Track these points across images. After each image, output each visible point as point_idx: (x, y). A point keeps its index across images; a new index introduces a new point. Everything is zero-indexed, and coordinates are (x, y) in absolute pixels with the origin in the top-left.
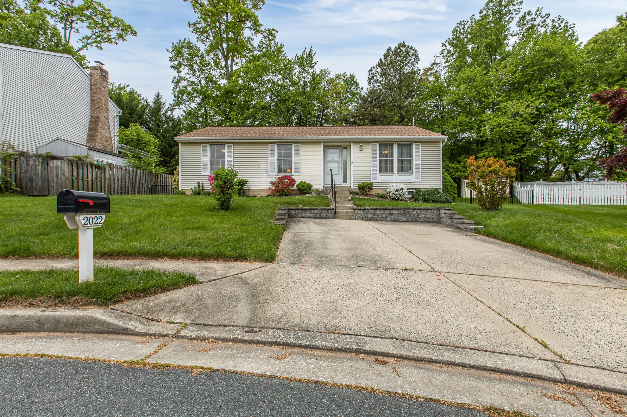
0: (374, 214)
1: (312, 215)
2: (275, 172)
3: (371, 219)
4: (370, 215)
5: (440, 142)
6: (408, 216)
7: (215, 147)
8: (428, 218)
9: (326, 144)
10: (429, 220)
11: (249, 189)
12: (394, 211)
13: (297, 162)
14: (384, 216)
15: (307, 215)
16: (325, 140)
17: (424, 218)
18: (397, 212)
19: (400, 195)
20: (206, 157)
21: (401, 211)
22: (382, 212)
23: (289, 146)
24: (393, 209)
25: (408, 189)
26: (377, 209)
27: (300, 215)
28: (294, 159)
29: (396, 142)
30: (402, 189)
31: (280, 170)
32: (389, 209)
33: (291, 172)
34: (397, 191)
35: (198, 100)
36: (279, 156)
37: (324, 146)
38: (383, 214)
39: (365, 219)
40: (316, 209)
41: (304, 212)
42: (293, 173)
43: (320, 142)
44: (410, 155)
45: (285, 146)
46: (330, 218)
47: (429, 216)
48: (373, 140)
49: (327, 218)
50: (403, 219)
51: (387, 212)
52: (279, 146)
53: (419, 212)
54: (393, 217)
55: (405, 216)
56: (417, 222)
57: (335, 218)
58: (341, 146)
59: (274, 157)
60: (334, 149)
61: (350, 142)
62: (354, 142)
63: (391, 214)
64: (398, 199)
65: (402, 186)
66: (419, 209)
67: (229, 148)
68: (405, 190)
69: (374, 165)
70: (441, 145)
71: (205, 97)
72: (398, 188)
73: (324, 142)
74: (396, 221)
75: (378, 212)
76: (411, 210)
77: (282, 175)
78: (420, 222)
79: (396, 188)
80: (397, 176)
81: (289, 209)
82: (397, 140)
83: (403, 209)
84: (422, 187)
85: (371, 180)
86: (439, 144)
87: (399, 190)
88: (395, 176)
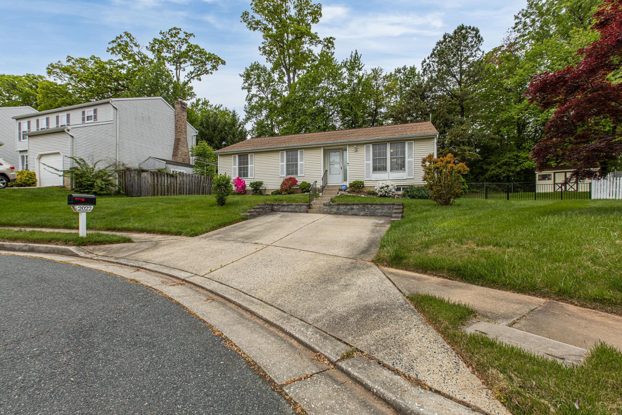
0: (338, 209)
1: (289, 210)
3: (335, 214)
4: (334, 210)
5: (434, 138)
6: (367, 210)
8: (385, 213)
9: (326, 148)
10: (386, 214)
12: (355, 207)
13: (302, 165)
14: (346, 210)
15: (286, 209)
16: (323, 145)
17: (381, 213)
18: (357, 207)
19: (386, 192)
20: (236, 165)
21: (361, 206)
22: (344, 207)
23: (296, 152)
24: (354, 204)
25: (397, 186)
26: (339, 205)
27: (281, 210)
28: (299, 163)
29: (388, 142)
30: (388, 186)
31: (288, 174)
32: (350, 205)
33: (297, 173)
34: (382, 188)
36: (288, 161)
37: (324, 151)
38: (345, 209)
39: (330, 213)
40: (292, 205)
41: (283, 207)
42: (299, 175)
43: (320, 147)
44: (403, 153)
45: (293, 152)
46: (302, 212)
47: (386, 210)
48: (366, 142)
49: (300, 212)
50: (362, 213)
51: (348, 207)
52: (288, 152)
53: (377, 207)
54: (354, 212)
55: (364, 210)
56: (374, 216)
57: (307, 212)
58: (341, 149)
59: (284, 162)
60: (336, 152)
61: (346, 145)
62: (349, 145)
63: (352, 209)
64: (385, 196)
65: (389, 183)
66: (376, 204)
67: (252, 156)
68: (391, 187)
69: (368, 165)
70: (435, 140)
72: (384, 185)
73: (324, 147)
74: (357, 215)
75: (341, 207)
76: (369, 206)
77: (289, 176)
78: (377, 216)
79: (381, 185)
80: (390, 174)
81: (273, 205)
82: (389, 140)
83: (362, 204)
84: (415, 184)
85: (365, 178)
86: (433, 140)
87: (384, 187)
88: (387, 174)
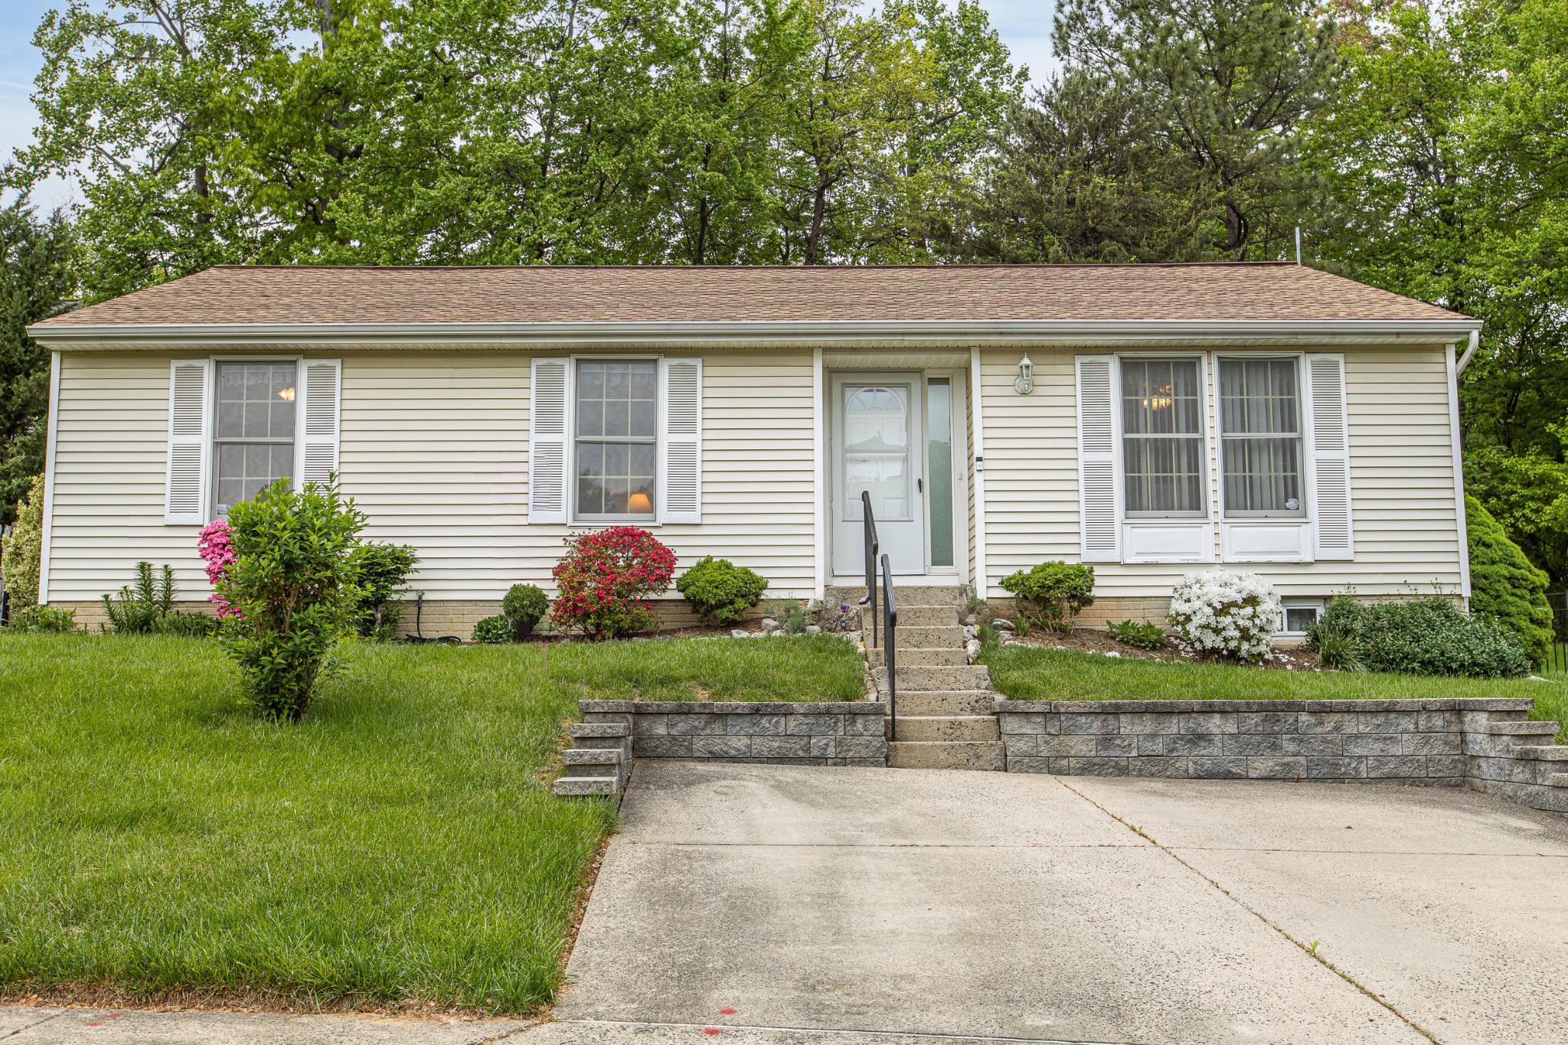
0: (1106, 740)
1: (762, 745)
2: (565, 511)
3: (1088, 769)
4: (1082, 745)
5: (1442, 348)
6: (1291, 747)
7: (246, 377)
8: (1403, 759)
9: (840, 360)
10: (1405, 771)
11: (419, 603)
12: (1214, 724)
13: (683, 455)
14: (1159, 747)
15: (739, 743)
16: (831, 341)
17: (1381, 759)
18: (1231, 728)
19: (1245, 635)
20: (196, 430)
21: (1255, 718)
22: (1147, 725)
23: (643, 371)
24: (1208, 710)
25: (1285, 599)
26: (1116, 711)
27: (699, 744)
28: (665, 438)
29: (1209, 349)
30: (1252, 600)
31: (589, 499)
32: (1188, 712)
33: (651, 508)
34: (1224, 609)
35: (167, 130)
36: (586, 423)
37: (830, 372)
38: (1153, 736)
39: (1053, 766)
40: (788, 713)
41: (717, 728)
42: (663, 514)
43: (808, 351)
44: (1289, 416)
45: (618, 369)
46: (861, 762)
47: (1406, 746)
48: (1090, 341)
49: (843, 762)
50: (1263, 765)
51: (1175, 726)
52: (587, 369)
53: (1352, 725)
54: (1211, 754)
55: (1275, 747)
56: (1339, 780)
57: (889, 761)
58: (919, 371)
59: (558, 429)
60: (879, 387)
61: (968, 349)
62: (985, 351)
63: (1198, 738)
64: (1233, 657)
65: (1253, 583)
66: (1349, 710)
68: (1268, 606)
69: (1097, 473)
70: (1452, 366)
71: (206, 117)
72: (1232, 595)
73: (827, 350)
74: (1228, 776)
75: (1127, 726)
76: (1304, 717)
77: (601, 523)
78: (1356, 779)
79: (1217, 594)
80: (1224, 529)
81: (639, 712)
82: (1218, 340)
83: (1262, 709)
84: (1360, 591)
85: (1083, 550)
86: (1439, 357)
87: (1234, 604)
88: (1210, 529)
